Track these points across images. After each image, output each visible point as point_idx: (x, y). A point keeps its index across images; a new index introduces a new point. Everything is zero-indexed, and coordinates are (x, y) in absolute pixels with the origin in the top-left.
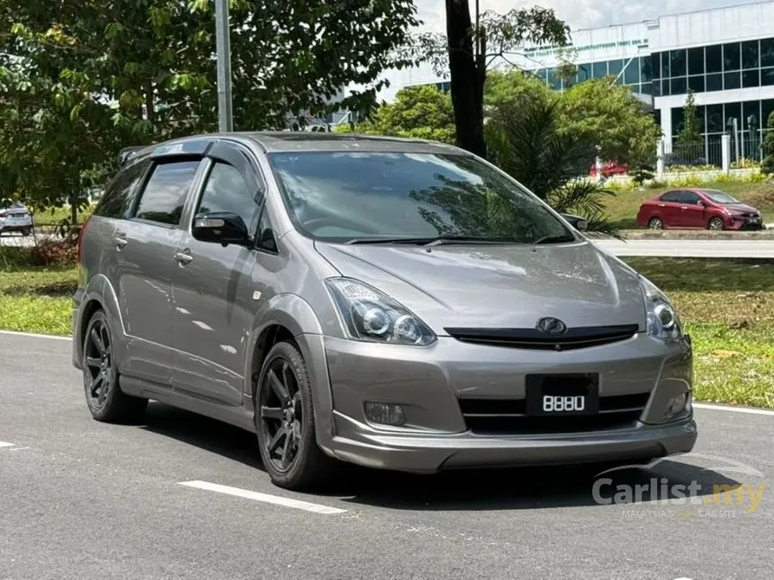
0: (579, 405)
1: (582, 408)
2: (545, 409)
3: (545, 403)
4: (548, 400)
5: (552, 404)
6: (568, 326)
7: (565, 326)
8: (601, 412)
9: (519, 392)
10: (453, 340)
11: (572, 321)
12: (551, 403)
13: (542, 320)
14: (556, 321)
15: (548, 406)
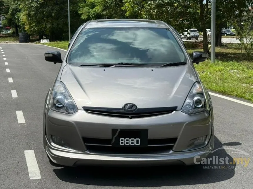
1: (139, 144)
3: (121, 142)
4: (122, 140)
5: (124, 142)
6: (138, 107)
7: (136, 107)
8: (148, 146)
9: (109, 136)
10: (84, 112)
11: (140, 105)
13: (126, 105)
14: (133, 105)
15: (122, 143)
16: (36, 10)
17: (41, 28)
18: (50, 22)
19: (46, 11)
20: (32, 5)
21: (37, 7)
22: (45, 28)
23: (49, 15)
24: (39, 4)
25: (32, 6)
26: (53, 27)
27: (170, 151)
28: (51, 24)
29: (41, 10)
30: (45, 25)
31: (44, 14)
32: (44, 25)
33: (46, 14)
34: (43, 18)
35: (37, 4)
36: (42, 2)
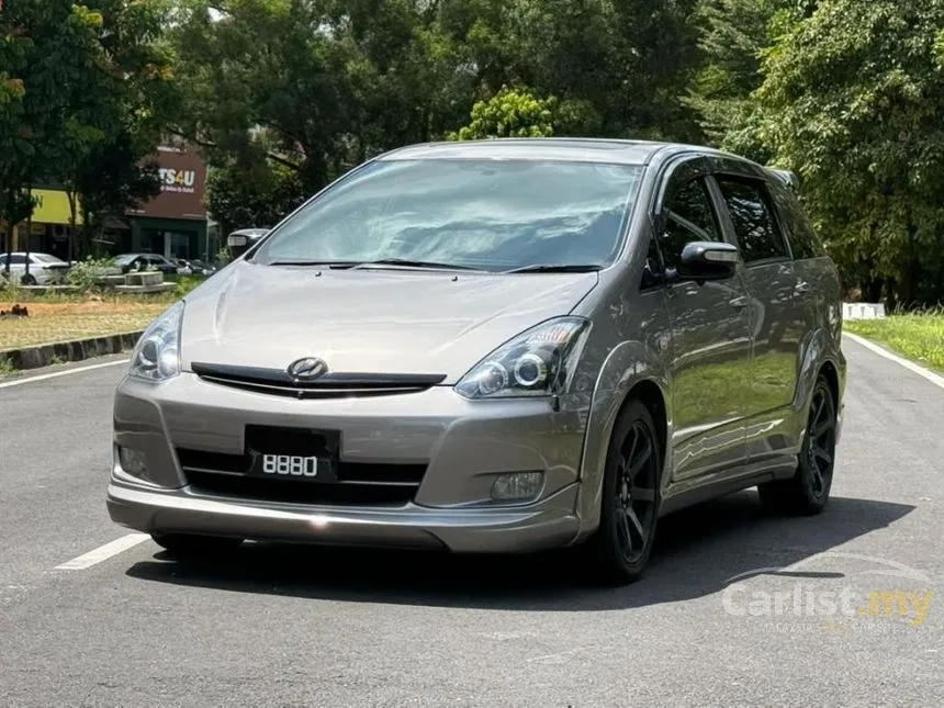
0: (310, 470)
1: (314, 473)
2: (266, 470)
3: (266, 463)
4: (270, 459)
6: (330, 371)
7: (325, 369)
10: (195, 376)
12: (273, 463)
15: (270, 467)
16: (833, 153)
17: (852, 246)
18: (898, 219)
19: (877, 156)
20: (812, 126)
21: (835, 139)
22: (874, 243)
23: (895, 182)
24: (847, 123)
25: (811, 136)
26: (911, 240)
27: (406, 502)
28: (903, 226)
29: (854, 155)
30: (872, 233)
31: (870, 177)
32: (868, 231)
33: (877, 177)
34: (862, 196)
35: (841, 122)
36: (865, 116)
